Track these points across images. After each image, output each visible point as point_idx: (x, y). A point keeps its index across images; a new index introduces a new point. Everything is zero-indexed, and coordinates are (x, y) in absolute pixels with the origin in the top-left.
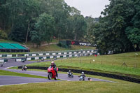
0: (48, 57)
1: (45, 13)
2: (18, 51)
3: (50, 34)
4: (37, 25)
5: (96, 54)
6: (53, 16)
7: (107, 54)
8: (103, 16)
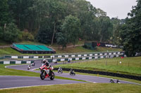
0: (74, 59)
1: (70, 15)
2: (44, 52)
3: (75, 36)
4: (63, 27)
5: (123, 56)
6: (79, 18)
7: (134, 56)
8: (130, 17)
